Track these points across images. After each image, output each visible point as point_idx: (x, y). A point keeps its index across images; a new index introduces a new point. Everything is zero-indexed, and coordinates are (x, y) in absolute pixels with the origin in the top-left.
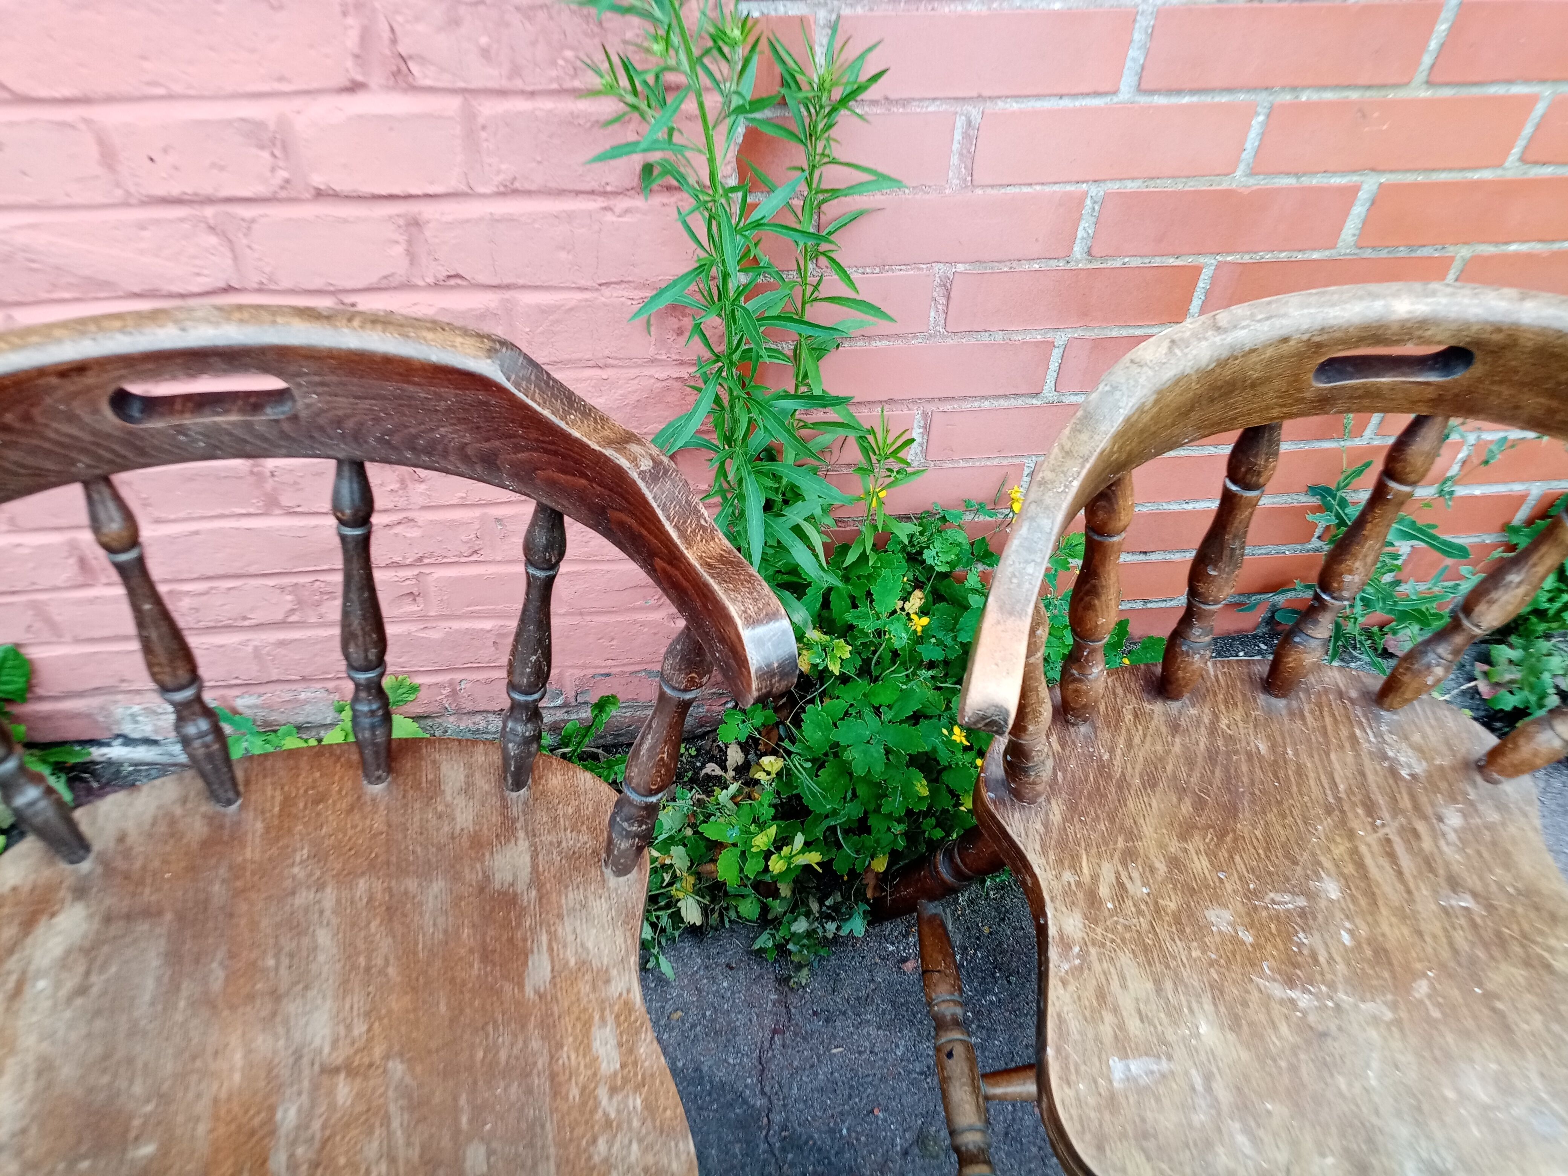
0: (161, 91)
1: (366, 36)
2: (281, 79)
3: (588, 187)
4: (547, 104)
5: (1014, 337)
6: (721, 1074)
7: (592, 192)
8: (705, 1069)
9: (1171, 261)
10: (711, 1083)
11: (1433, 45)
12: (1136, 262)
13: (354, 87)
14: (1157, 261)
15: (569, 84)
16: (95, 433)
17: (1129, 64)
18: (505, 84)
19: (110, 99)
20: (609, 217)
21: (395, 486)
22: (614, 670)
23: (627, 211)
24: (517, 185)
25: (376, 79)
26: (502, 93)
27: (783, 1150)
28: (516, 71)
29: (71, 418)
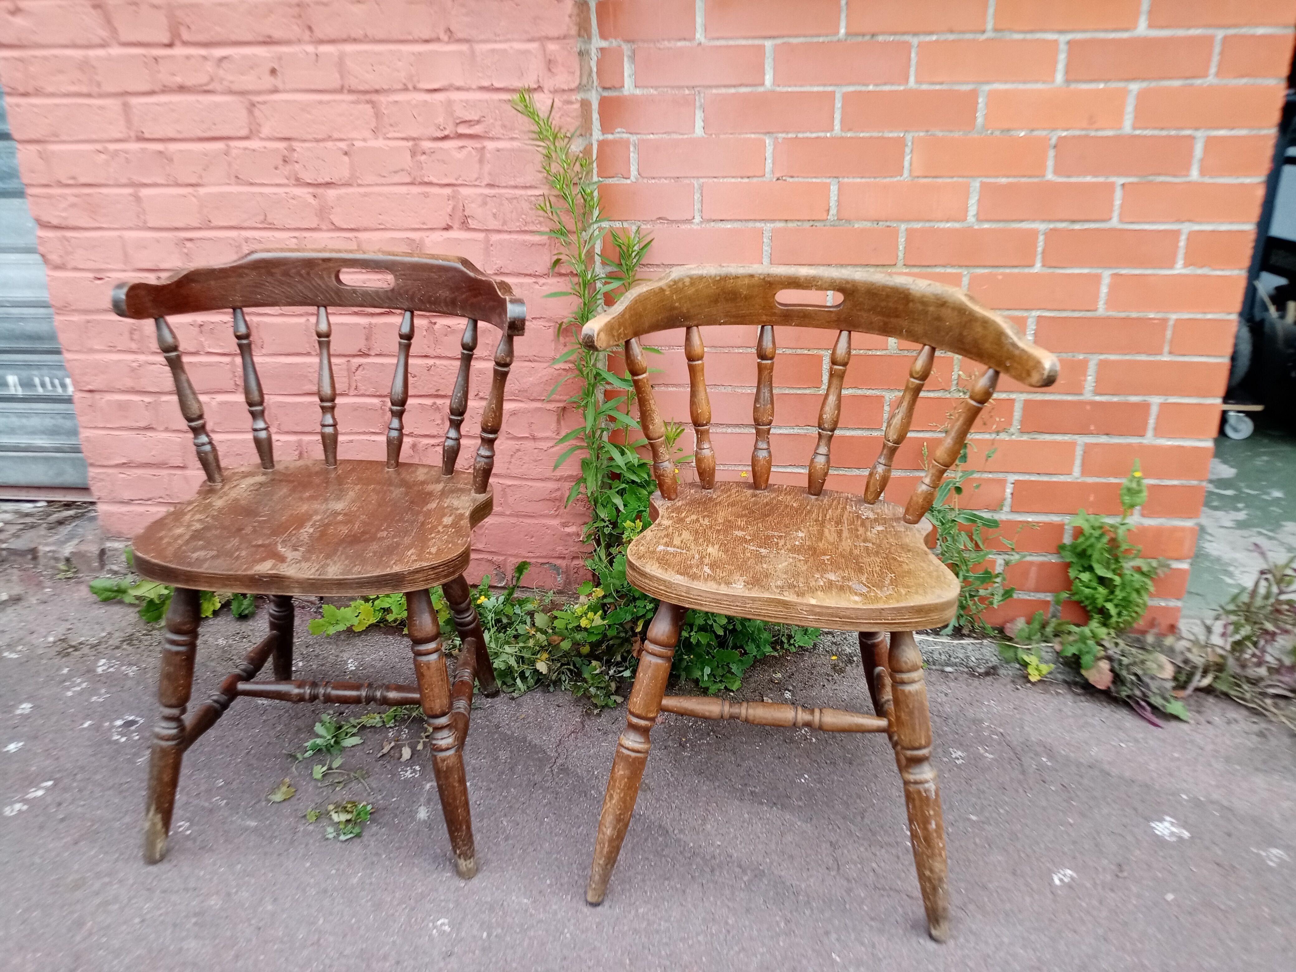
0: (383, 227)
1: (454, 209)
2: (424, 224)
3: (529, 273)
4: (514, 236)
5: (737, 390)
6: (537, 742)
7: (530, 275)
8: (528, 738)
9: (806, 352)
11: (901, 248)
12: (789, 351)
13: (448, 228)
14: (799, 351)
15: (523, 229)
16: (327, 286)
17: (764, 253)
18: (500, 228)
19: (366, 230)
20: (537, 287)
21: (439, 422)
22: (533, 561)
23: (544, 284)
24: (502, 270)
25: (456, 225)
26: (499, 231)
27: (558, 773)
28: (504, 223)
29: (321, 278)
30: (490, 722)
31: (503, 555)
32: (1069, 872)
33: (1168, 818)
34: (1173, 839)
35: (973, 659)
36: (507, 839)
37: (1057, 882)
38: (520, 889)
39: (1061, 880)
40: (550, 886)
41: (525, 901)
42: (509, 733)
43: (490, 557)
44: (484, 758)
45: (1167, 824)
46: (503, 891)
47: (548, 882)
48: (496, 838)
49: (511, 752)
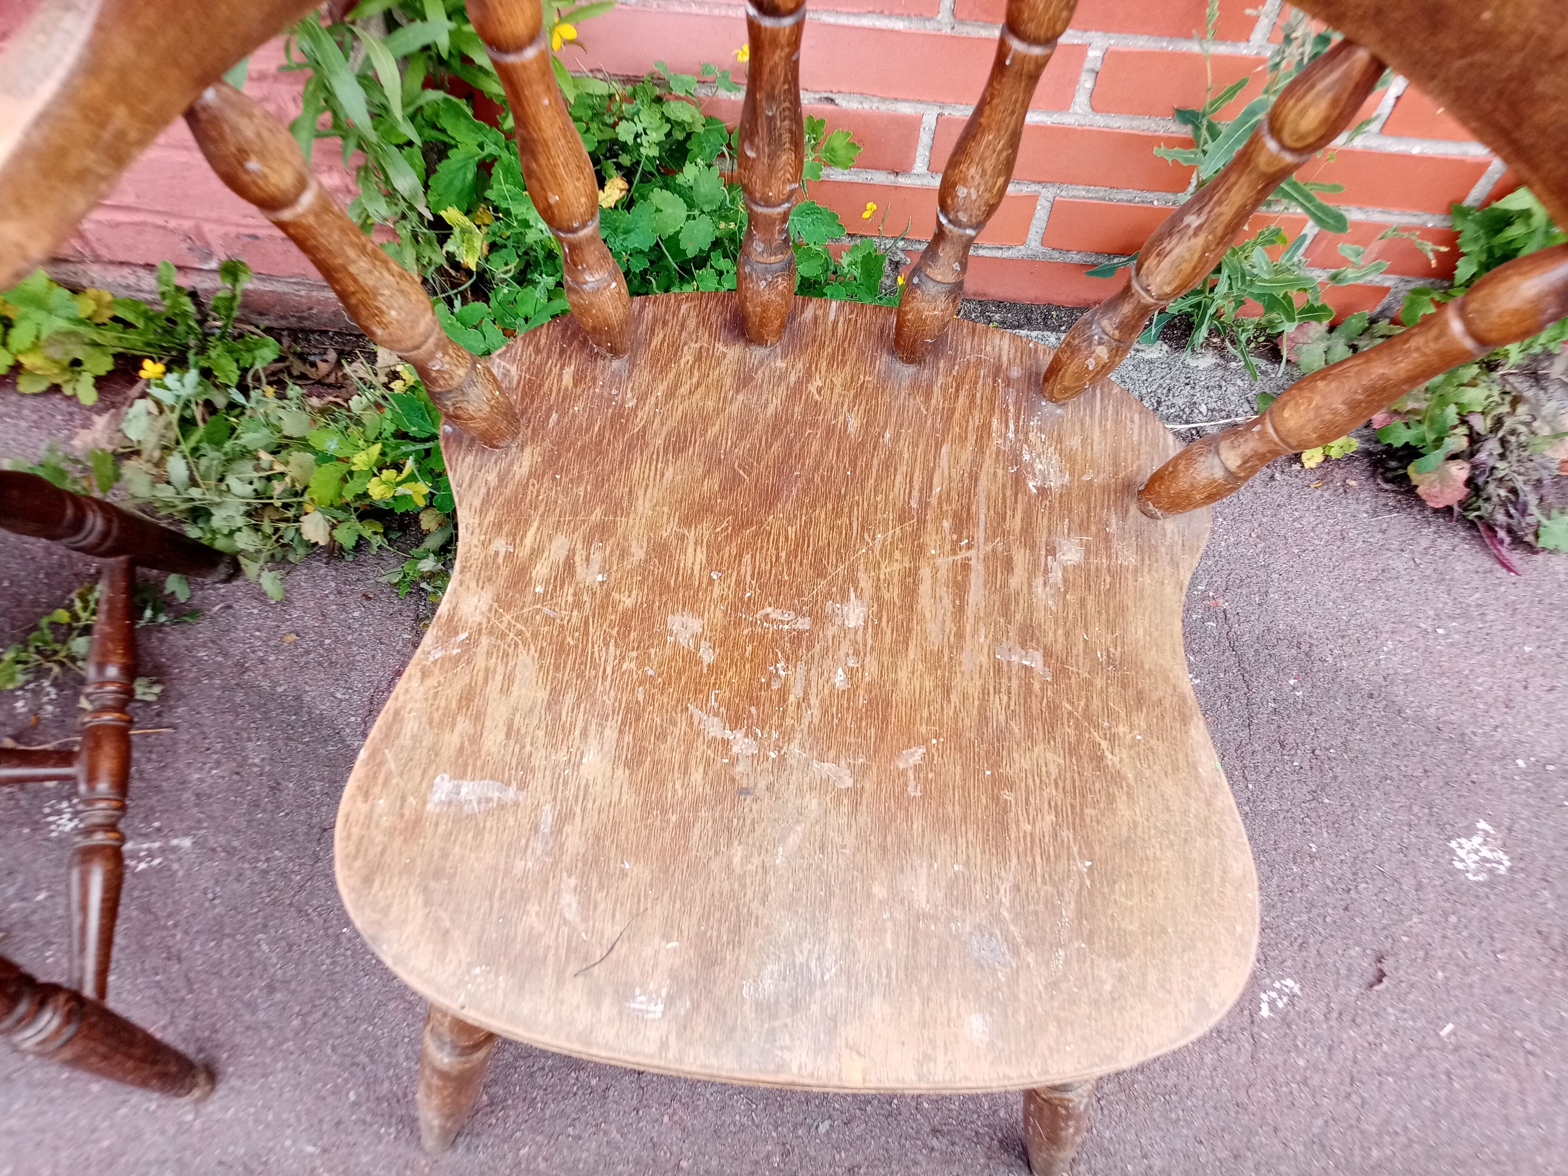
6: (324, 707)
8: (307, 698)
10: (310, 714)
30: (226, 655)
31: (186, 218)
32: (1289, 982)
33: (1482, 825)
34: (1482, 878)
35: (1203, 408)
36: (271, 989)
37: (1265, 1012)
38: (299, 1120)
39: (1272, 1003)
40: (356, 1104)
41: (310, 1149)
42: (265, 684)
43: (160, 221)
44: (218, 763)
45: (1477, 840)
46: (268, 1125)
47: (352, 1096)
48: (249, 988)
49: (272, 741)
